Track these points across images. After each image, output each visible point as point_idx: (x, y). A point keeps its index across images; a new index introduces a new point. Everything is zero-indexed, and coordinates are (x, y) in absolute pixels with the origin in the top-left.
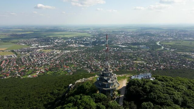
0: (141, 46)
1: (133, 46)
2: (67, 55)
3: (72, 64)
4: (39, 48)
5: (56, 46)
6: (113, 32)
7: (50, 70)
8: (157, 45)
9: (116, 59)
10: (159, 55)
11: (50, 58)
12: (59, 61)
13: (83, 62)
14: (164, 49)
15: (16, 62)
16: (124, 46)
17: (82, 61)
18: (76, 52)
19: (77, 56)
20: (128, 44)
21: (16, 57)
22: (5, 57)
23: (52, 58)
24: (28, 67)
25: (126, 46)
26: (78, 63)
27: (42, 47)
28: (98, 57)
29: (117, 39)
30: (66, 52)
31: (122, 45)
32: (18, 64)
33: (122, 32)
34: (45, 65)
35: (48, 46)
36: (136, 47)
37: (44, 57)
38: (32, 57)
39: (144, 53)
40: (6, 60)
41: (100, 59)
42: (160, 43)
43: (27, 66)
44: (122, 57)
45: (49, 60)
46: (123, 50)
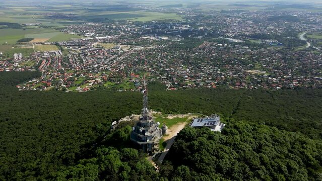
0: (267, 41)
1: (252, 41)
2: (138, 55)
3: (144, 71)
4: (96, 41)
5: (122, 38)
6: (223, 12)
7: (110, 79)
8: (299, 41)
9: (217, 64)
10: (298, 59)
11: (112, 58)
12: (125, 65)
13: (161, 69)
14: (309, 47)
15: (61, 62)
16: (237, 41)
17: (161, 67)
18: (154, 50)
19: (154, 57)
20: (246, 36)
21: (61, 54)
22: (46, 55)
23: (114, 59)
24: (78, 73)
25: (240, 41)
26: (154, 69)
27: (101, 38)
28: (189, 60)
29: (226, 26)
30: (136, 49)
31: (234, 38)
32: (63, 67)
33: (238, 12)
34: (102, 70)
35: (109, 37)
36: (259, 42)
37: (102, 57)
38: (85, 55)
39: (271, 54)
40: (47, 60)
41: (190, 63)
42: (305, 36)
43: (77, 71)
44: (228, 62)
45: (109, 62)
46: (234, 47)
